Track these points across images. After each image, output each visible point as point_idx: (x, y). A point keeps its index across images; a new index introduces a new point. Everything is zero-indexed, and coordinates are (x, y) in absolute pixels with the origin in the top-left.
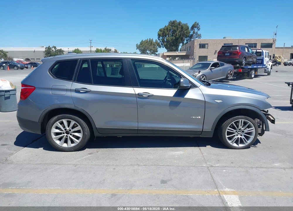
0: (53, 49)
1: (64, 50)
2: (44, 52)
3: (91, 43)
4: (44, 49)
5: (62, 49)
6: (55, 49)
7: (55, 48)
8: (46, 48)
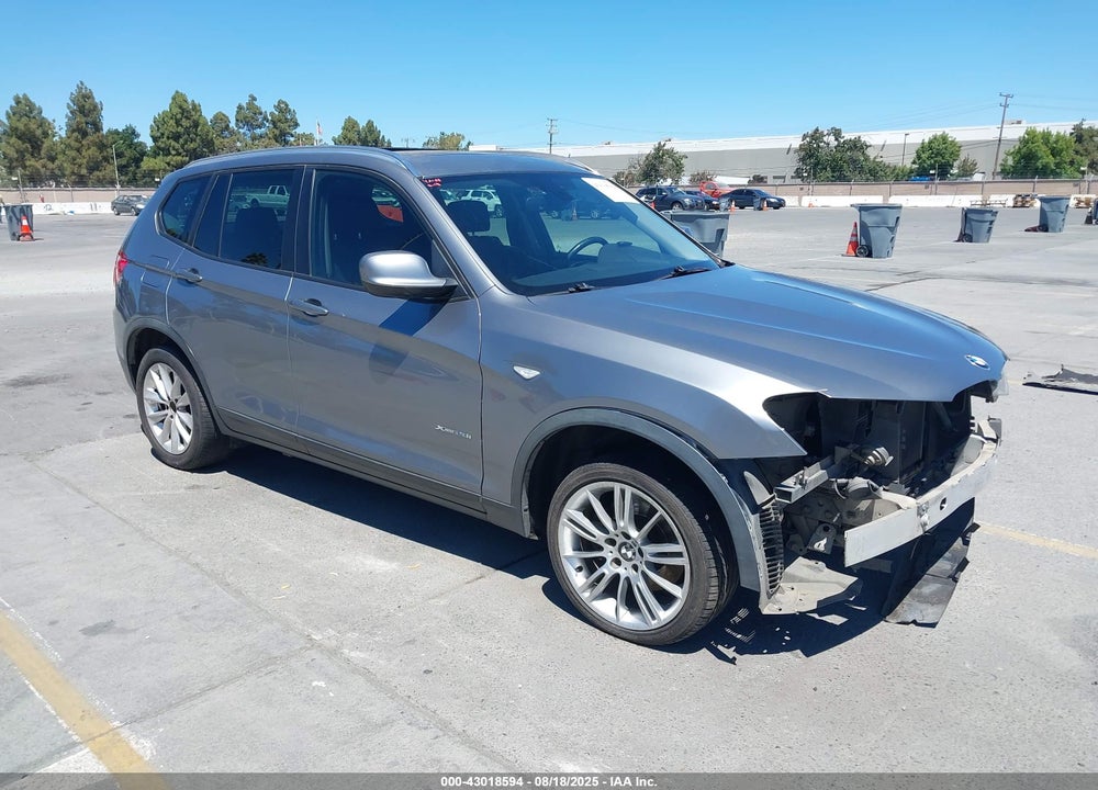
0: (832, 138)
1: (872, 143)
2: (796, 151)
3: (1006, 106)
4: (796, 142)
5: (863, 139)
6: (836, 139)
7: (837, 133)
8: (805, 137)
